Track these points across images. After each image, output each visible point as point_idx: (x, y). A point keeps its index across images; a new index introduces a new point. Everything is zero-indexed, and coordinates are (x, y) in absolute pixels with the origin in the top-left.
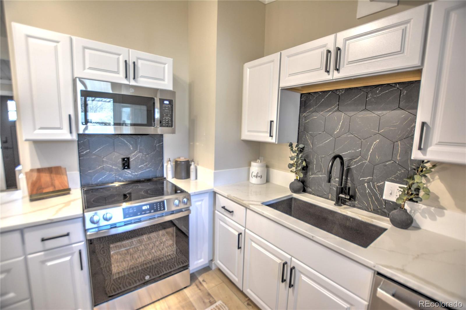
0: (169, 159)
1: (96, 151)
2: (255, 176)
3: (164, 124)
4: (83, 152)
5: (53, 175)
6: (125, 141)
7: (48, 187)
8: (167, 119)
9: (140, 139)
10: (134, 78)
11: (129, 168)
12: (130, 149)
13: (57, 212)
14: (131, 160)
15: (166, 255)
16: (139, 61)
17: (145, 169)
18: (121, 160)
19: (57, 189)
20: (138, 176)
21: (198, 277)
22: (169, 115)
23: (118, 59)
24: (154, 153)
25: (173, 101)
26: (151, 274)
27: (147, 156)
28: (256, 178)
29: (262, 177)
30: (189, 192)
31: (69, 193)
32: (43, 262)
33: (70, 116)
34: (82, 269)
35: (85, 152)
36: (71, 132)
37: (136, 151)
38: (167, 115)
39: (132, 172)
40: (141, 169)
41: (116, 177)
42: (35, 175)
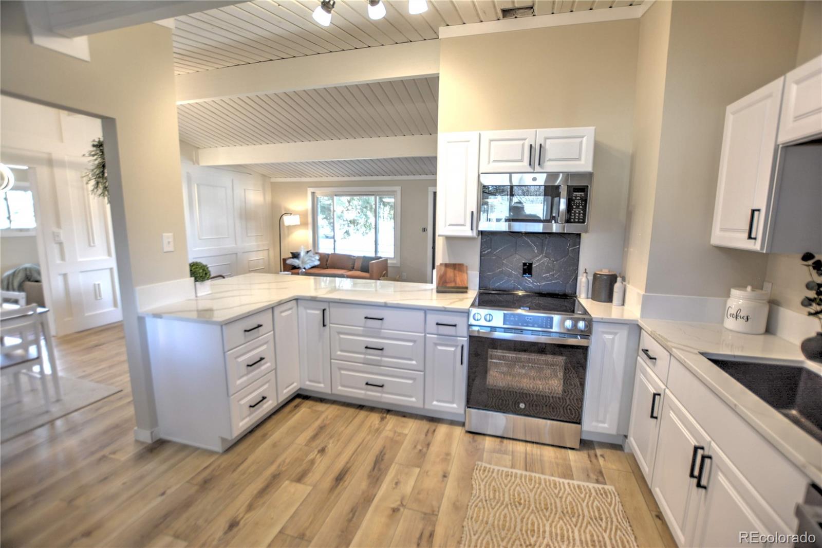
0: (586, 269)
1: (497, 251)
2: (733, 314)
3: (572, 219)
4: (484, 251)
5: (456, 272)
6: (529, 241)
7: (451, 282)
8: (577, 212)
9: (547, 240)
10: (539, 164)
11: (530, 273)
12: (534, 251)
13: (451, 303)
14: (534, 266)
15: (555, 395)
16: (548, 141)
17: (551, 280)
18: (522, 264)
19: (457, 285)
20: (541, 287)
21: (596, 448)
22: (581, 207)
23: (523, 145)
24: (566, 259)
25: (589, 186)
26: (527, 404)
27: (555, 262)
28: (735, 318)
29: (749, 320)
30: (593, 316)
31: (466, 292)
32: (436, 344)
33: (472, 212)
34: (462, 363)
35: (486, 252)
36: (472, 229)
37: (541, 256)
38: (578, 207)
39: (534, 281)
40: (546, 279)
41: (514, 285)
42: (443, 268)
